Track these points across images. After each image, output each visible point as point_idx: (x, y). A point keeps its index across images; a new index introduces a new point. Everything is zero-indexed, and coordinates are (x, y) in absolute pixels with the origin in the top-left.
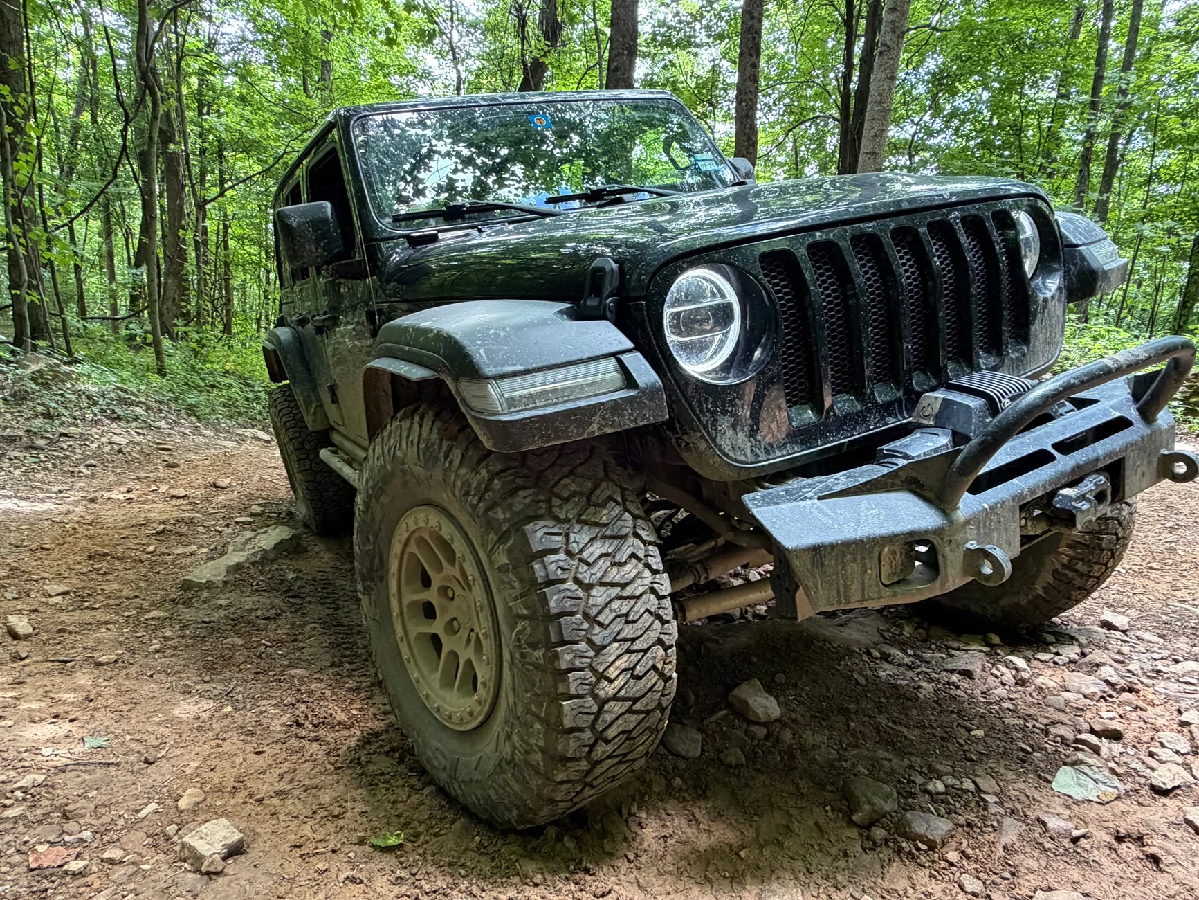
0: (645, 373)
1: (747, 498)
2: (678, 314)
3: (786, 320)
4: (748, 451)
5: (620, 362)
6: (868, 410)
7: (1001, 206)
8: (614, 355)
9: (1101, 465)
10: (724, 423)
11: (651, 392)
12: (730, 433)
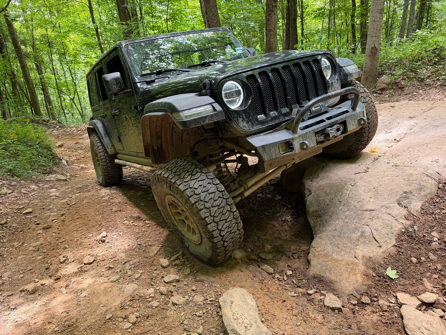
0: (218, 108)
1: (247, 138)
2: (226, 93)
3: (254, 93)
4: (247, 127)
5: (212, 105)
6: (280, 115)
7: (315, 57)
8: (210, 104)
9: (338, 122)
10: (240, 120)
11: (220, 112)
12: (242, 122)
